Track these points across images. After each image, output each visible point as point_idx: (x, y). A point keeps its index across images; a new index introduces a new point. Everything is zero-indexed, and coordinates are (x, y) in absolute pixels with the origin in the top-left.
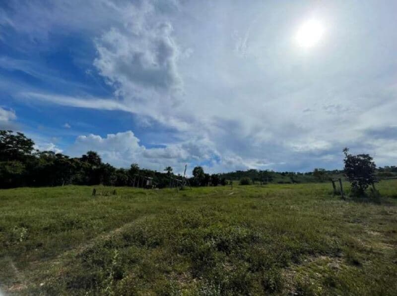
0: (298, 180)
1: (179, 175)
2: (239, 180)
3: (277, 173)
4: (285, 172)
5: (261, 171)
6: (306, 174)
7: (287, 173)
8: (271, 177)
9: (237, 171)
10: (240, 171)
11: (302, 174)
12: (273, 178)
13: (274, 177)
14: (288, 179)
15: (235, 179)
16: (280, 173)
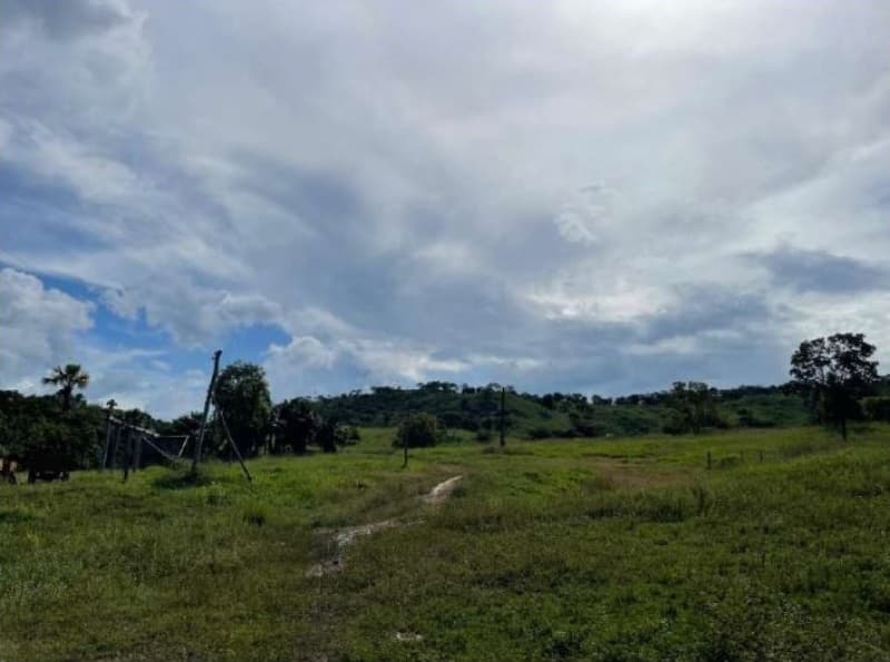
0: (594, 423)
1: (112, 403)
2: (386, 423)
3: (527, 397)
4: (552, 393)
5: (468, 390)
6: (621, 401)
7: (558, 397)
8: (504, 413)
9: (379, 390)
10: (387, 390)
11: (607, 402)
12: (512, 417)
13: (517, 412)
14: (561, 421)
15: (367, 422)
16: (535, 399)
